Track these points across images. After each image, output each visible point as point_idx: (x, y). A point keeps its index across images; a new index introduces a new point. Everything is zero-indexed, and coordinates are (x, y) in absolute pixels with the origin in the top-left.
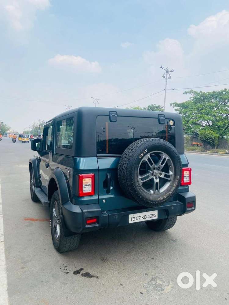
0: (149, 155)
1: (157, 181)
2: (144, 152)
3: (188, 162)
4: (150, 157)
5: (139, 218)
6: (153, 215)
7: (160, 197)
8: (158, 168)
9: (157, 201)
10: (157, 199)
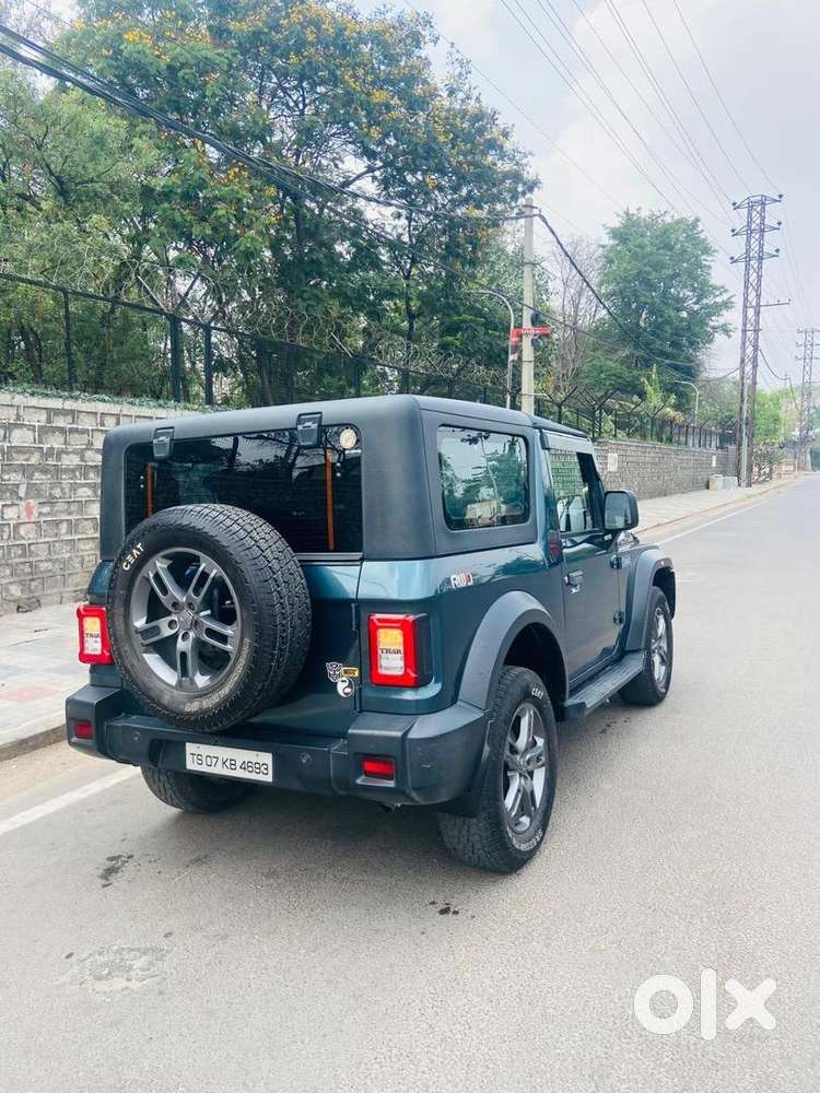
1: (185, 646)
2: (135, 551)
4: (159, 567)
5: (214, 761)
6: (257, 766)
7: (191, 702)
8: (191, 606)
9: (181, 713)
10: (181, 707)
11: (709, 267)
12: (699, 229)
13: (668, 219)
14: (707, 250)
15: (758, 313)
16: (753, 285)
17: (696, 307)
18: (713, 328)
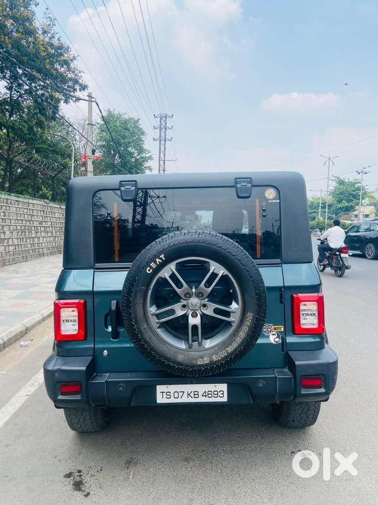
0: (172, 266)
1: (195, 321)
2: (157, 260)
3: (321, 281)
4: (174, 270)
5: (181, 394)
6: (216, 393)
7: (202, 358)
8: (199, 295)
9: (194, 366)
10: (194, 362)
11: (144, 141)
12: (139, 123)
13: (127, 117)
14: (143, 133)
15: (164, 163)
16: (162, 151)
17: (138, 157)
18: (145, 167)
